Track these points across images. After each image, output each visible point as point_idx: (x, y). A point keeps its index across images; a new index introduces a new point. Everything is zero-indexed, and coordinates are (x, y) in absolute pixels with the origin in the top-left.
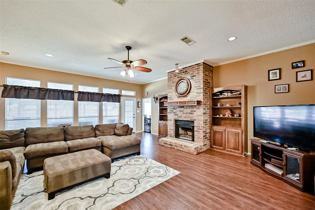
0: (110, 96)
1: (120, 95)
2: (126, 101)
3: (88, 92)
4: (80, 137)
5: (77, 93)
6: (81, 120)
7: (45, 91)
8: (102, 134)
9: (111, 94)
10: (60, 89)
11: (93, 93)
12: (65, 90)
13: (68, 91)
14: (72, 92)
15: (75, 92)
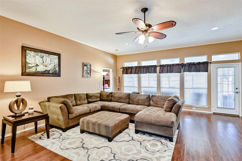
0: (192, 65)
1: (208, 62)
2: (219, 70)
3: (168, 65)
4: (137, 104)
5: (159, 66)
6: (163, 90)
7: (139, 68)
8: (155, 105)
9: (194, 63)
10: (147, 65)
11: (173, 64)
12: (150, 66)
13: (152, 66)
14: (155, 67)
15: (157, 66)
